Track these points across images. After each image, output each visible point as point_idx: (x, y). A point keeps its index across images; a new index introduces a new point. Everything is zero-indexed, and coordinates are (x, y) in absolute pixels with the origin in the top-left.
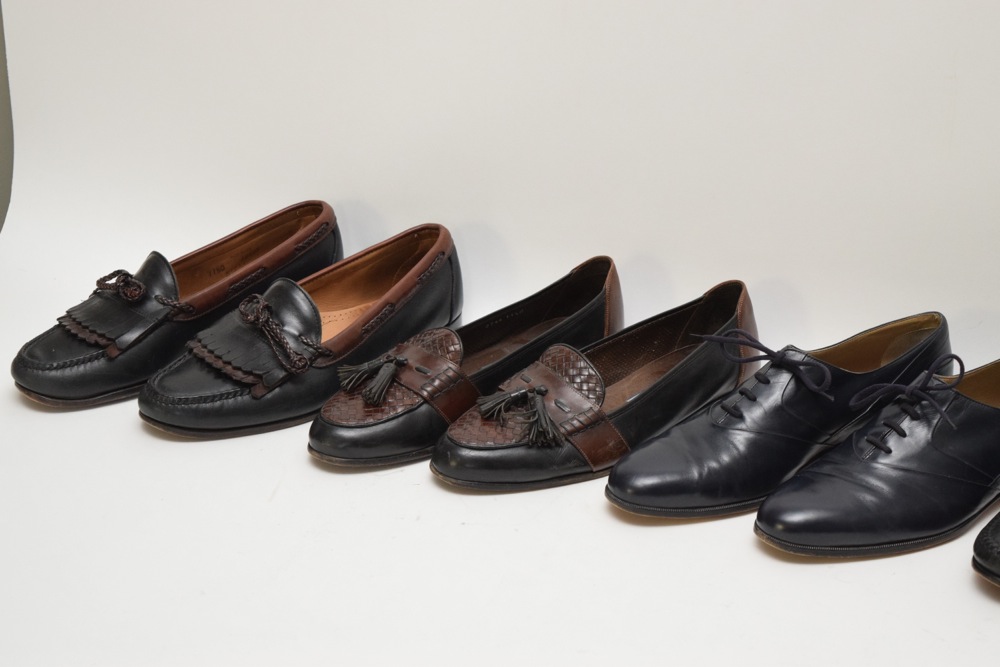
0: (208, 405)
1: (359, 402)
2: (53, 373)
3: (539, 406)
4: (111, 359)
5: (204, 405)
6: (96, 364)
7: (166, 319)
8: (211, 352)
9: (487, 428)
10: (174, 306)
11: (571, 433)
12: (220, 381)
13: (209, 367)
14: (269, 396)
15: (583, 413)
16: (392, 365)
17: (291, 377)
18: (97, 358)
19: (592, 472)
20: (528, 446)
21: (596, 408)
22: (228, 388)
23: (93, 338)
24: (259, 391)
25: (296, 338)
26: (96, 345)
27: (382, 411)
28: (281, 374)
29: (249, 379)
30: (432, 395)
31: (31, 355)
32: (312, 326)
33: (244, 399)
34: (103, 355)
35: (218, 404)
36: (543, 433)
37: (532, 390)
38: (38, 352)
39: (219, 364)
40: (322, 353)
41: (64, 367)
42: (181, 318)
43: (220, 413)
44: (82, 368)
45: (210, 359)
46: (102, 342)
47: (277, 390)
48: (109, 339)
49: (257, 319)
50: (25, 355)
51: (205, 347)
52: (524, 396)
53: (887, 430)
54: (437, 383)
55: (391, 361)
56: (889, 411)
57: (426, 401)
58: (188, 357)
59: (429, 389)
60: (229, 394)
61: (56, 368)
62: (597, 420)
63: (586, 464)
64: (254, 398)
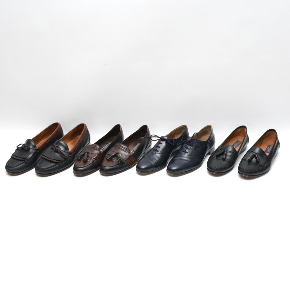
0: (51, 168)
1: (82, 162)
2: (15, 168)
3: (119, 156)
4: (26, 163)
5: (50, 169)
6: (23, 164)
7: (35, 152)
8: (48, 157)
9: (110, 162)
10: (36, 149)
11: (126, 160)
12: (51, 163)
13: (48, 161)
14: (62, 164)
15: (127, 156)
16: (87, 153)
17: (65, 159)
18: (23, 163)
19: (131, 167)
20: (119, 164)
21: (129, 154)
22: (53, 164)
23: (21, 159)
24: (60, 164)
25: (64, 151)
26: (22, 160)
27: (87, 163)
28: (64, 159)
29: (58, 162)
30: (96, 158)
31: (9, 165)
32: (66, 148)
33: (57, 166)
34: (24, 162)
35: (52, 168)
36: (121, 161)
37: (116, 153)
38: (10, 164)
39: (50, 159)
40: (70, 153)
41: (17, 166)
42: (38, 152)
43: (54, 169)
44: (21, 165)
45: (48, 159)
46: (24, 159)
47: (63, 163)
48: (25, 159)
49: (56, 149)
50: (8, 165)
51: (46, 157)
52: (115, 154)
53: (186, 149)
54: (96, 155)
55: (86, 153)
56: (185, 145)
57: (95, 159)
58: (42, 159)
59: (95, 157)
60: (54, 165)
61: (16, 167)
62: (130, 157)
63: (130, 166)
64: (59, 165)
